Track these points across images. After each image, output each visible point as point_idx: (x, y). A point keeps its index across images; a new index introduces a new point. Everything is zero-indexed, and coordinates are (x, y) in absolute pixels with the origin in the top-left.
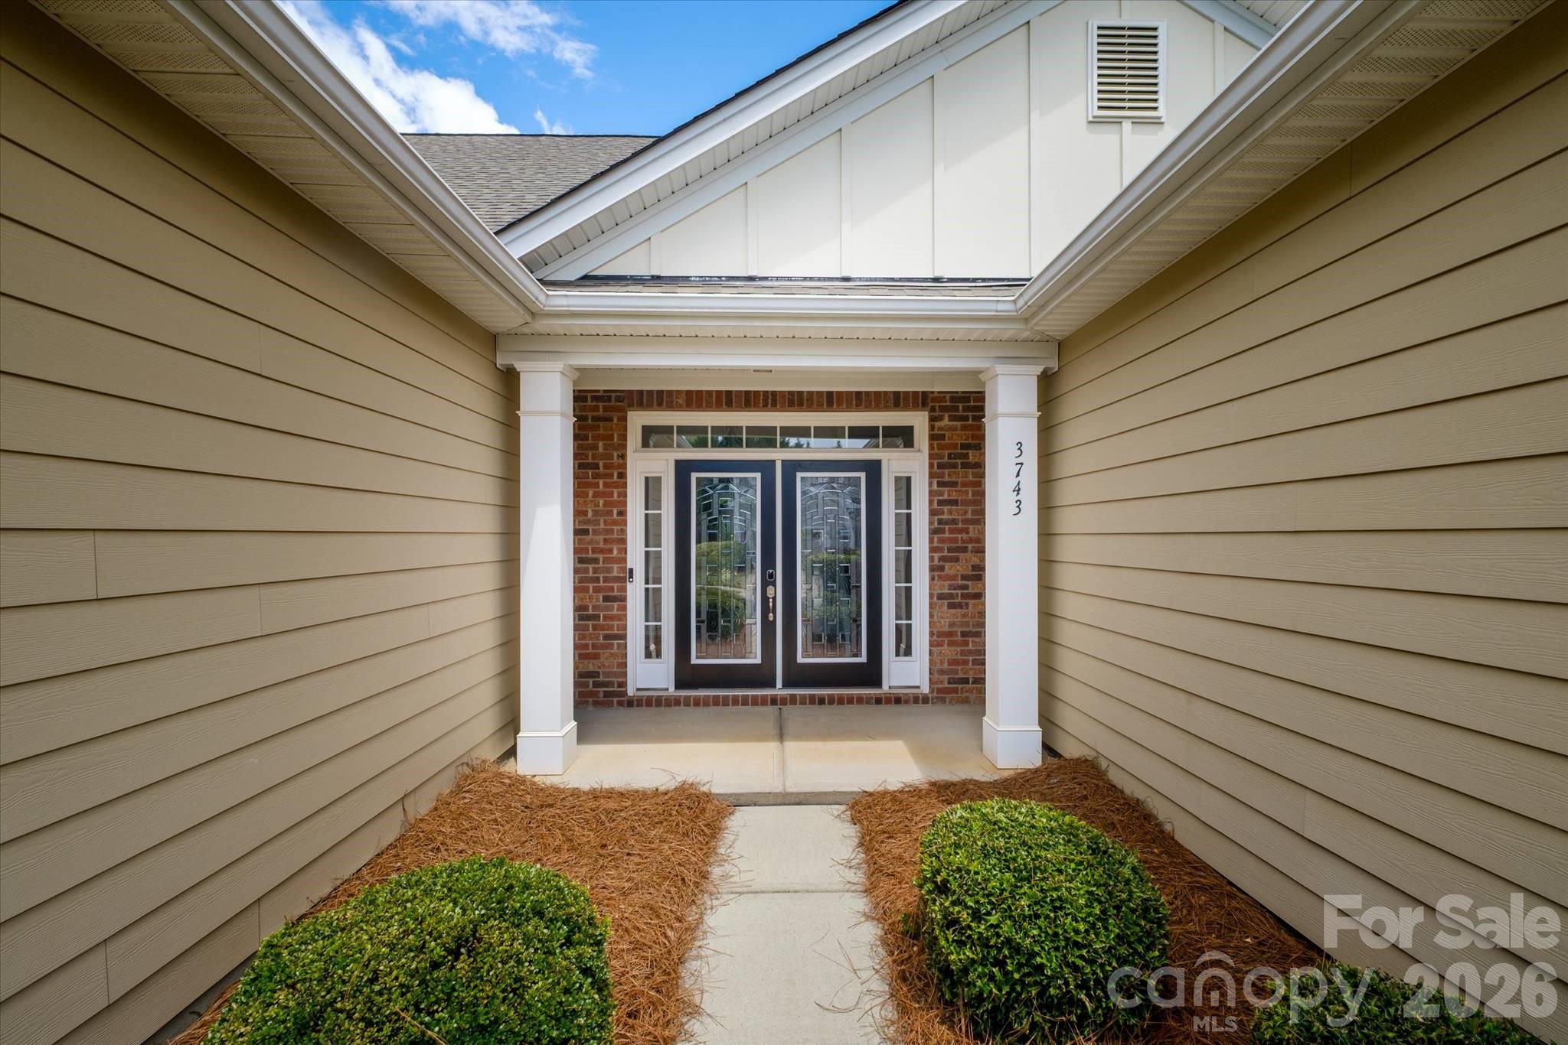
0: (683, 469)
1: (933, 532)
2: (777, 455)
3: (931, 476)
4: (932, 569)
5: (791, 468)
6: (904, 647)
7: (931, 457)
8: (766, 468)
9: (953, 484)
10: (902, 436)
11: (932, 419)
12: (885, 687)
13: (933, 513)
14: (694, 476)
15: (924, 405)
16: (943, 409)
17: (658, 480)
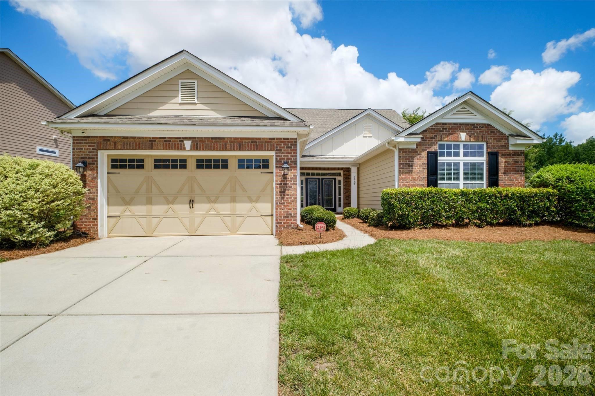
0: (307, 179)
1: (344, 188)
2: (321, 177)
3: (344, 180)
4: (344, 194)
5: (323, 179)
6: (340, 206)
7: (344, 177)
8: (319, 179)
9: (347, 181)
10: (339, 174)
11: (344, 172)
12: (337, 212)
13: (344, 186)
14: (308, 180)
15: (343, 170)
16: (346, 170)
17: (303, 181)
